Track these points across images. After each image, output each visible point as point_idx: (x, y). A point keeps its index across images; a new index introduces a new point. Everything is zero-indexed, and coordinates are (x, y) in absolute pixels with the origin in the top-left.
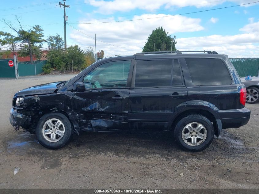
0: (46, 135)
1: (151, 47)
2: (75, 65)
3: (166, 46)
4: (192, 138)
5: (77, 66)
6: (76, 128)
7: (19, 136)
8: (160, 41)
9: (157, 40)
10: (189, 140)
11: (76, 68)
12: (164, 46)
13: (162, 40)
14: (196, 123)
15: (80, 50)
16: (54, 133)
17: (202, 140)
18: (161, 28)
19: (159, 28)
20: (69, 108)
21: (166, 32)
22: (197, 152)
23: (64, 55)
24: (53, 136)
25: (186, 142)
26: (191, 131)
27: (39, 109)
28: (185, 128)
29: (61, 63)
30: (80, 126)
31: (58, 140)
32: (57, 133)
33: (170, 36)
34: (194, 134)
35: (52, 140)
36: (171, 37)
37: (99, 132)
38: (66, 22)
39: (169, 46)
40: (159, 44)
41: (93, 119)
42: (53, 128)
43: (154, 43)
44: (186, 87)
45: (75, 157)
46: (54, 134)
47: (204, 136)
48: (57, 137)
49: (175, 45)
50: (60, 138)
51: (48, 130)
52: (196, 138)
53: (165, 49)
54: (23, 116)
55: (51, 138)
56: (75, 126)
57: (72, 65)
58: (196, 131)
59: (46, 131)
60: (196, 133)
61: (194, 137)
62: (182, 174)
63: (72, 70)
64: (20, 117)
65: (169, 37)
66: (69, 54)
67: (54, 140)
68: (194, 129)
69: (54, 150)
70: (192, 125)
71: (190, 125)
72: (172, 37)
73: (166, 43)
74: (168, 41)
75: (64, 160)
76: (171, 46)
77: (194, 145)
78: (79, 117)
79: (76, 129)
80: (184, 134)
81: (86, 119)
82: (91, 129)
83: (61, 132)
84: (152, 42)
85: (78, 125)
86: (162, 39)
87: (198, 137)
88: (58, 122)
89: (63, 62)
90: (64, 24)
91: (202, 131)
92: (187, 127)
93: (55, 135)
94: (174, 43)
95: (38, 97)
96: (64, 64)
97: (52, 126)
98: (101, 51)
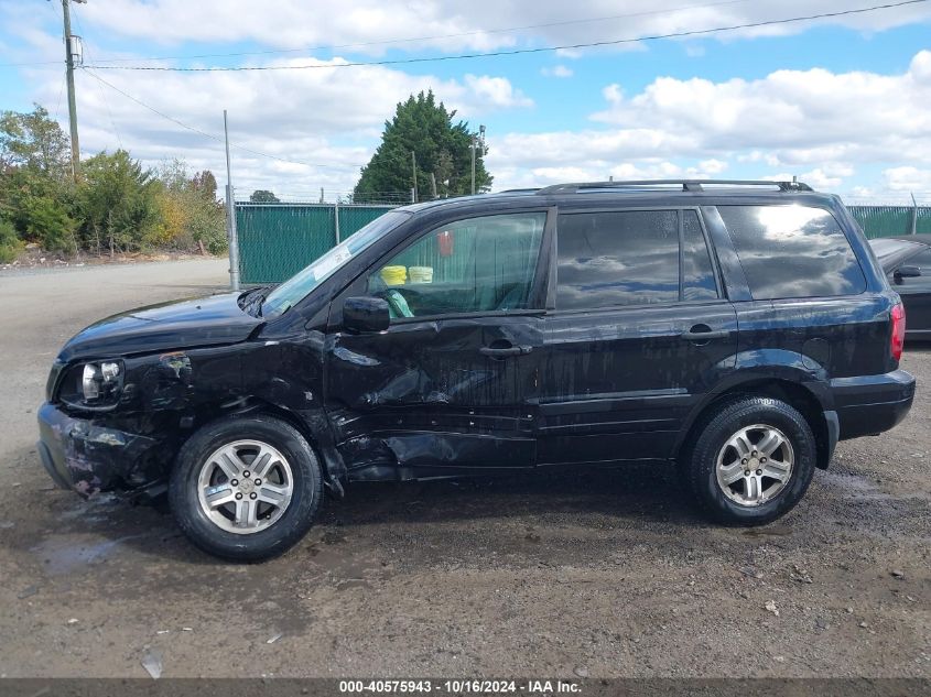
0: (213, 508)
1: (398, 164)
2: (119, 228)
3: (454, 161)
4: (748, 479)
5: (131, 231)
6: (334, 471)
7: (59, 519)
8: (428, 142)
9: (417, 139)
10: (739, 487)
11: (126, 238)
12: (445, 160)
13: (436, 139)
14: (762, 427)
15: (138, 172)
16: (246, 498)
17: (779, 481)
18: (426, 95)
19: (421, 95)
20: (309, 396)
21: (449, 112)
22: (761, 524)
23: (73, 191)
24: (246, 510)
25: (728, 492)
26: (745, 456)
27: (183, 407)
28: (725, 446)
29: (60, 222)
30: (347, 464)
31: (265, 525)
32: (261, 497)
33: (463, 124)
34: (754, 463)
35: (240, 527)
36: (467, 128)
37: (420, 479)
38: (75, 58)
39: (462, 161)
40: (428, 154)
41: (397, 435)
42: (240, 477)
43: (410, 148)
44: (729, 305)
45: (356, 584)
46: (249, 499)
47: (783, 471)
48: (264, 512)
49: (484, 158)
50: (276, 516)
51: (221, 488)
52: (759, 479)
53: (452, 171)
54: (126, 439)
55: (238, 516)
56: (330, 464)
57: (110, 230)
58: (761, 455)
59: (214, 491)
60: (761, 461)
61: (753, 473)
62: (771, 606)
63: (109, 248)
64: (112, 444)
65: (460, 128)
66: (90, 186)
67: (252, 526)
68: (755, 447)
69: (254, 566)
70: (749, 434)
71: (742, 434)
72: (472, 129)
73: (453, 151)
74: (459, 143)
75: (319, 598)
76: (469, 163)
77: (753, 503)
78: (347, 427)
79: (333, 476)
80: (722, 467)
81: (371, 436)
82: (387, 470)
83: (278, 490)
84: (401, 146)
85: (341, 460)
86: (438, 138)
87: (766, 473)
88: (261, 454)
89: (70, 216)
90: (65, 67)
91: (779, 454)
92: (733, 442)
93: (253, 504)
94: (479, 153)
95: (181, 359)
96: (73, 225)
97: (237, 470)
98: (201, 174)
